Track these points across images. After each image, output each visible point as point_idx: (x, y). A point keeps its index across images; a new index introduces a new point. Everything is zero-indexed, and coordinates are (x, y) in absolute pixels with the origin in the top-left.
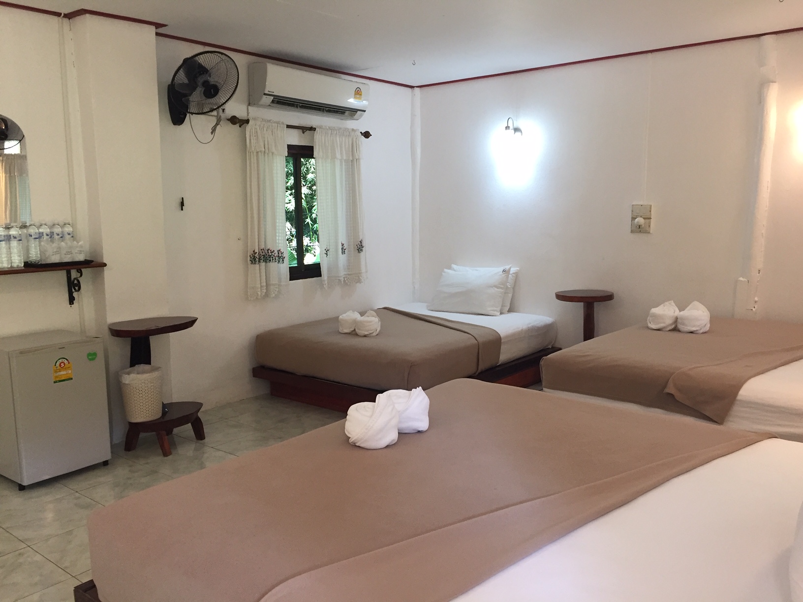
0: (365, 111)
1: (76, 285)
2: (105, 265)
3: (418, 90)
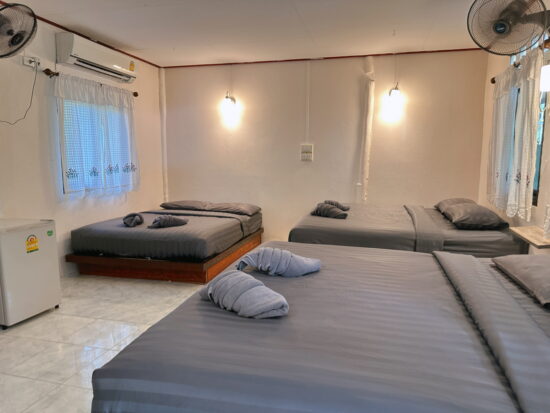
0: (135, 78)
3: (163, 70)
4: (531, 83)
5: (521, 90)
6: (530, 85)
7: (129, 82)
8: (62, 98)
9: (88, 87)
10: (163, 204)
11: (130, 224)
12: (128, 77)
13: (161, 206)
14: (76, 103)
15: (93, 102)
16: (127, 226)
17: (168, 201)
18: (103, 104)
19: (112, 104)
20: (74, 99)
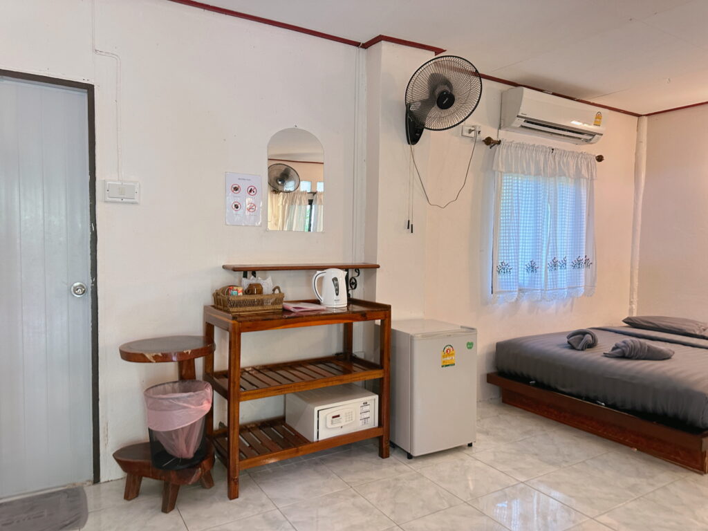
0: (602, 135)
1: (353, 283)
2: (378, 267)
3: (646, 118)
7: (592, 142)
8: (501, 172)
9: (536, 154)
10: (628, 318)
11: (578, 345)
12: (591, 135)
13: (624, 321)
14: (518, 177)
15: (540, 174)
16: (572, 347)
17: (635, 315)
18: (553, 175)
19: (565, 175)
20: (517, 172)
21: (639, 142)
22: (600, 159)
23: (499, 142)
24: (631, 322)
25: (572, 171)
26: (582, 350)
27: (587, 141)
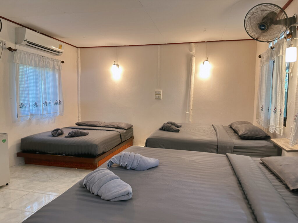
0: (62, 53)
3: (79, 49)
4: (280, 58)
5: (275, 62)
6: (280, 59)
7: (59, 55)
8: (18, 64)
9: (34, 57)
10: (77, 123)
11: (55, 135)
12: (58, 52)
13: (76, 124)
14: (26, 66)
15: (37, 66)
16: (54, 136)
17: (80, 121)
18: (43, 67)
19: (48, 67)
20: (26, 64)
21: (78, 57)
22: (63, 62)
23: (16, 50)
24: (78, 124)
25: (51, 66)
26: (57, 136)
27: (57, 54)
